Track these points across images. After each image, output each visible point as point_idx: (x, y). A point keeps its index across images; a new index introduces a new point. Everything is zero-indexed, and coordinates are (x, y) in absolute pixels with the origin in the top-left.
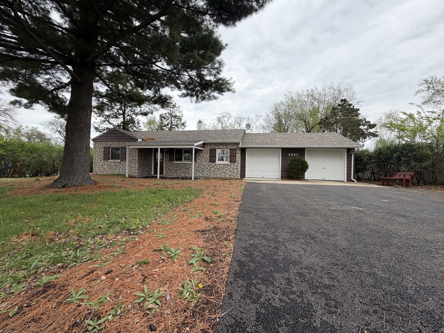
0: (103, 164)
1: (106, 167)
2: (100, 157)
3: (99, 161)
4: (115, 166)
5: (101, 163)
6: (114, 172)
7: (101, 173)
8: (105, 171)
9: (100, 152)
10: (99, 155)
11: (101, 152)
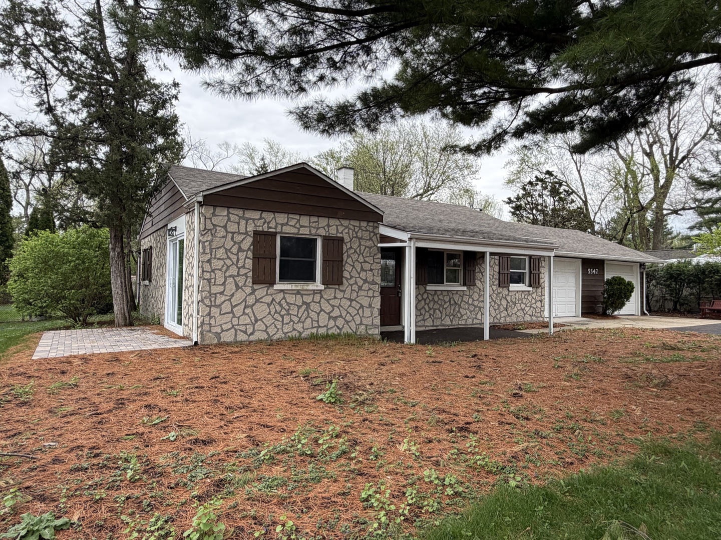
0: (251, 300)
1: (261, 310)
2: (233, 271)
3: (230, 287)
4: (299, 307)
5: (239, 296)
6: (299, 327)
7: (242, 337)
8: (260, 325)
9: (234, 250)
10: (228, 262)
11: (240, 250)
